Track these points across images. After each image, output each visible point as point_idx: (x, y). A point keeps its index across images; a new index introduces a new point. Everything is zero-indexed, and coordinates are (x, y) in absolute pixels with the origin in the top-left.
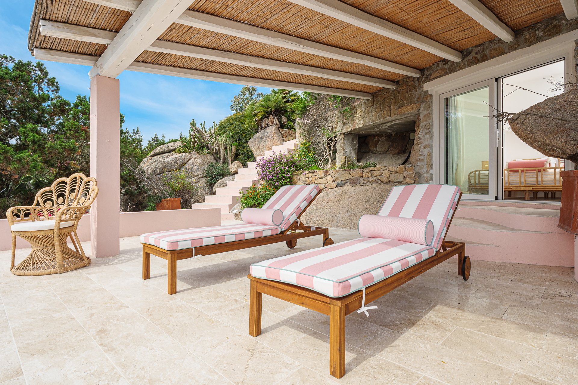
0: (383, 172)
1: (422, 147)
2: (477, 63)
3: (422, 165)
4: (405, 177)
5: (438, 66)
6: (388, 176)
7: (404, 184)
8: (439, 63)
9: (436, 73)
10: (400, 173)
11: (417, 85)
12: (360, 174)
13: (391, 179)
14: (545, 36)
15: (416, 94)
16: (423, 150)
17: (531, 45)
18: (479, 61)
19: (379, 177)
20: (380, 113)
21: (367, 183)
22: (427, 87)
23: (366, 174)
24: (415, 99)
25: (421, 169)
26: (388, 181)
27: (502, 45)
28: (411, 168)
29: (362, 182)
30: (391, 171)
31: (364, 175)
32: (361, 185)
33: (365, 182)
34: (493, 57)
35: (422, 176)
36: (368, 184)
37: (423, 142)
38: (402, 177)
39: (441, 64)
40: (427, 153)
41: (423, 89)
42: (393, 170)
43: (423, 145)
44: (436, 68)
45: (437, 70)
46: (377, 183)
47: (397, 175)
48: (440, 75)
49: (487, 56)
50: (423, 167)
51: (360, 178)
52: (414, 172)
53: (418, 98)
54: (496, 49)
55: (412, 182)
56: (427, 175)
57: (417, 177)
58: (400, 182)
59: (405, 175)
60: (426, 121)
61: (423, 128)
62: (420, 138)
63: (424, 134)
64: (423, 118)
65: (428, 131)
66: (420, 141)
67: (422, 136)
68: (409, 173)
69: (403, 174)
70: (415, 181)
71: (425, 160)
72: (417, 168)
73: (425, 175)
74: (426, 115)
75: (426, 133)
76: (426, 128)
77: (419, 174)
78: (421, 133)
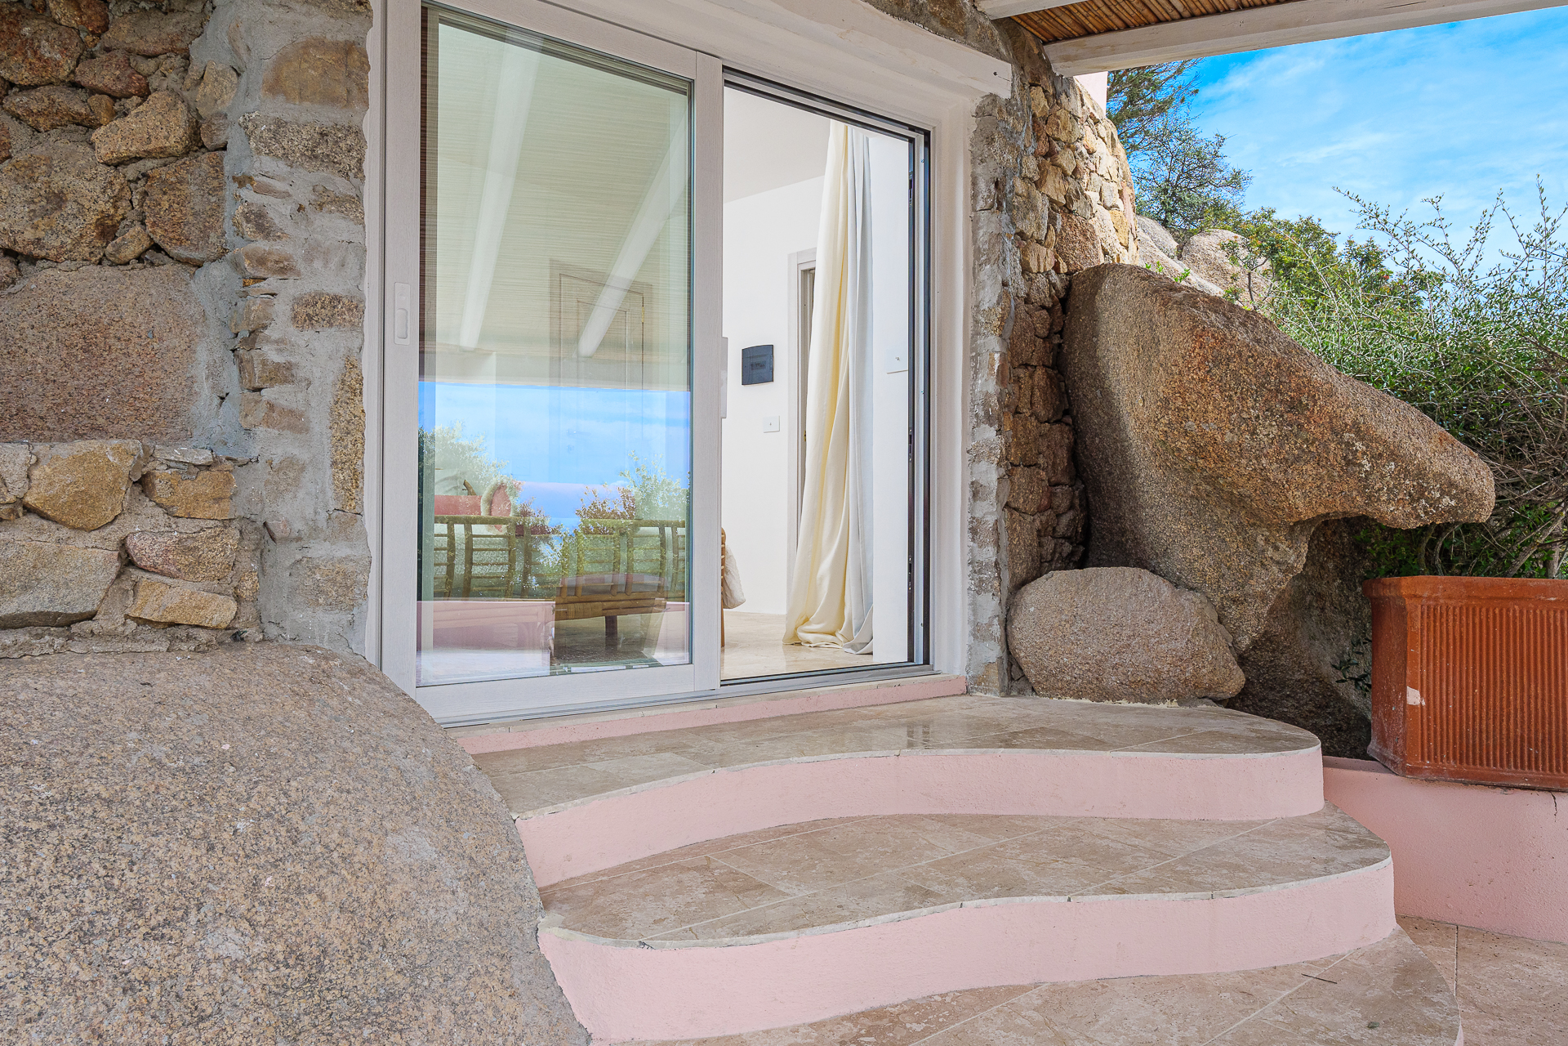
1: (282, 309)
3: (290, 463)
4: (128, 561)
7: (106, 635)
10: (72, 515)
16: (303, 338)
25: (279, 493)
28: (203, 485)
35: (285, 555)
37: (301, 266)
38: (92, 555)
40: (337, 365)
43: (289, 289)
47: (28, 538)
50: (297, 481)
52: (226, 523)
55: (222, 611)
56: (342, 550)
57: (248, 563)
58: (65, 622)
59: (144, 547)
60: (331, 99)
61: (299, 142)
62: (260, 222)
63: (303, 195)
64: (283, 59)
65: (341, 186)
66: (262, 245)
67: (287, 208)
68: (187, 526)
69: (114, 534)
70: (238, 599)
71: (319, 422)
72: (253, 484)
73: (320, 550)
74: (320, 44)
75: (324, 201)
76: (330, 161)
77: (265, 536)
78: (279, 185)
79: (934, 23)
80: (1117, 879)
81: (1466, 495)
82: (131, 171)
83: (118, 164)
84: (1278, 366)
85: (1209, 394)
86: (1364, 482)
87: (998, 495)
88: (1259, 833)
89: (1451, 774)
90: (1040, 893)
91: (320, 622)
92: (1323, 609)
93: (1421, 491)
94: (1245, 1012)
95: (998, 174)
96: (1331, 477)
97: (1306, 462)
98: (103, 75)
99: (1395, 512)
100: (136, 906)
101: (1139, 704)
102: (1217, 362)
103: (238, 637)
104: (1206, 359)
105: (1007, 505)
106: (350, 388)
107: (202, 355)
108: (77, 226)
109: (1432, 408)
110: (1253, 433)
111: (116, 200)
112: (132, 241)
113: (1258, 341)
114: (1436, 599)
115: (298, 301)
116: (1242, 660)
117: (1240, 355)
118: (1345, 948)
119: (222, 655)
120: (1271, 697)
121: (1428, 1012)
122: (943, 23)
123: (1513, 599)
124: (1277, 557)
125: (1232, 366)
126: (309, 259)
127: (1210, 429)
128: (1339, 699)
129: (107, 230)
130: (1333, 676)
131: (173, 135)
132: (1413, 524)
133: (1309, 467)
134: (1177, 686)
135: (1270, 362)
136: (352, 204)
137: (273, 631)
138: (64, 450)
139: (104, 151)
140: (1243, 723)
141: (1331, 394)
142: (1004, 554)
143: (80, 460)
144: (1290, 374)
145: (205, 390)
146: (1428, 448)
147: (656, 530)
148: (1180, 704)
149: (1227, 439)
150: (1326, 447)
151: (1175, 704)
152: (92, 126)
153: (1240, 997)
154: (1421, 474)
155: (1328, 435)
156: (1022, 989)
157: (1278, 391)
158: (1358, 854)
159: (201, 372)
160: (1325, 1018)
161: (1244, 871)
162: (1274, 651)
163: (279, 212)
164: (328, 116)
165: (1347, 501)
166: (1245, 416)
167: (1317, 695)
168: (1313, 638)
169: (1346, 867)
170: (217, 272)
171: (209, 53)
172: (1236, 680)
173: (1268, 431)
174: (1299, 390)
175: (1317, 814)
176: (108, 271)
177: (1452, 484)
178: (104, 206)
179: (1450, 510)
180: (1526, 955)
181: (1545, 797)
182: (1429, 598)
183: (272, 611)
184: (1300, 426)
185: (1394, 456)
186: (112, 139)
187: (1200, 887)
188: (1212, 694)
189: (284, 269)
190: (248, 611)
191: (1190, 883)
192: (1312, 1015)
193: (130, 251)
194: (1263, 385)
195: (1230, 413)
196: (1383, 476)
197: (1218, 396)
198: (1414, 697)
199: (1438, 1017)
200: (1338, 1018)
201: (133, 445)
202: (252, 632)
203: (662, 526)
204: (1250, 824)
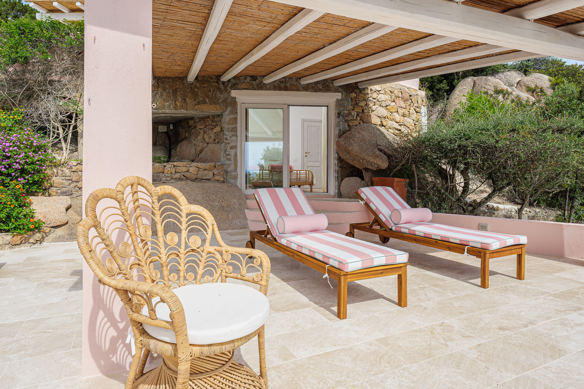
0: (190, 168)
1: (229, 148)
2: (280, 90)
3: (229, 164)
4: (214, 174)
5: (245, 78)
6: (195, 173)
7: (212, 181)
8: (247, 77)
9: (244, 85)
10: (209, 170)
11: (223, 88)
12: (161, 170)
13: (199, 176)
14: (323, 90)
15: (222, 96)
16: (230, 151)
17: (316, 92)
18: (282, 89)
19: (185, 174)
20: (170, 102)
21: (170, 180)
22: (234, 93)
23: (169, 169)
24: (220, 101)
25: (228, 167)
26: (195, 178)
27: (298, 84)
28: (220, 167)
29: (164, 179)
30: (199, 168)
31: (166, 171)
32: (164, 183)
33: (169, 179)
34: (292, 90)
35: (229, 174)
36: (172, 181)
37: (230, 143)
38: (211, 174)
39: (249, 79)
40: (234, 153)
41: (230, 94)
42: (202, 167)
43: (229, 145)
44: (243, 80)
45: (244, 83)
46: (183, 180)
47: (206, 172)
48: (248, 88)
49: (288, 88)
50: (230, 166)
51: (161, 175)
52: (223, 170)
53: (223, 101)
54: (294, 85)
55: (222, 179)
56: (235, 173)
57: (225, 175)
58: (209, 180)
59: (215, 173)
60: (233, 124)
61: (230, 130)
62: (226, 139)
63: (231, 135)
64: (229, 121)
65: (234, 133)
66: (227, 141)
67: (229, 137)
68: (219, 171)
69: (213, 171)
70: (224, 178)
71: (232, 160)
72: (225, 167)
73: (233, 173)
74: (232, 118)
75: (233, 135)
76: (233, 131)
77: (227, 172)
78: (228, 135)
79: (323, 91)
82: (216, 134)
83: (215, 133)
87: (337, 165)
91: (233, 181)
95: (339, 112)
96: (359, 163)
98: (214, 124)
99: (370, 168)
100: (210, 200)
101: (354, 199)
103: (224, 182)
105: (341, 167)
106: (236, 155)
107: (222, 153)
108: (212, 140)
111: (215, 137)
112: (216, 141)
115: (230, 147)
119: (222, 184)
122: (325, 90)
126: (231, 142)
129: (215, 140)
131: (220, 130)
136: (236, 135)
137: (228, 182)
138: (209, 164)
139: (214, 132)
142: (340, 175)
143: (210, 165)
145: (222, 156)
146: (371, 158)
147: (296, 172)
152: (213, 129)
159: (222, 155)
163: (228, 137)
164: (233, 126)
170: (223, 144)
171: (223, 121)
176: (215, 144)
178: (214, 138)
183: (228, 180)
186: (215, 131)
189: (229, 143)
190: (225, 179)
193: (216, 142)
201: (214, 163)
202: (225, 182)
203: (297, 171)
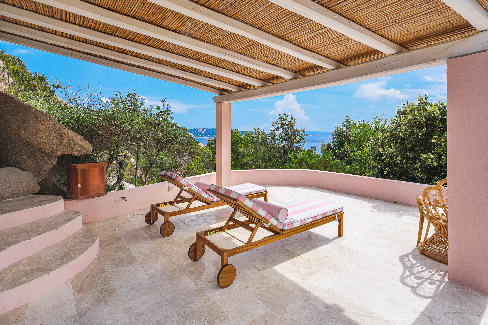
80: (36, 233)
81: (88, 150)
84: (59, 129)
85: (44, 133)
86: (72, 150)
88: (56, 217)
89: (85, 197)
90: (22, 241)
92: (55, 170)
93: (81, 150)
94: (67, 245)
96: (66, 148)
97: (62, 146)
99: (76, 153)
101: (14, 199)
102: (46, 127)
104: (44, 127)
109: (78, 132)
110: (52, 141)
113: (54, 123)
114: (83, 168)
116: (39, 184)
117: (51, 126)
118: (76, 231)
120: (44, 190)
121: (93, 234)
123: (95, 166)
124: (50, 162)
125: (49, 128)
127: (43, 140)
128: (58, 188)
130: (58, 184)
132: (79, 155)
133: (62, 147)
134: (24, 193)
135: (57, 128)
140: (43, 198)
141: (68, 134)
144: (61, 130)
146: (83, 142)
148: (24, 196)
149: (46, 142)
150: (66, 144)
151: (23, 197)
153: (64, 244)
154: (82, 147)
155: (67, 141)
156: (22, 260)
157: (58, 133)
158: (76, 215)
160: (79, 241)
161: (59, 224)
162: (45, 181)
165: (68, 151)
166: (51, 138)
167: (54, 188)
168: (53, 177)
169: (76, 217)
172: (38, 188)
173: (55, 140)
174: (62, 133)
175: (64, 211)
177: (86, 148)
179: (85, 153)
180: (97, 223)
181: (99, 197)
182: (82, 168)
184: (62, 140)
185: (78, 144)
187: (53, 229)
188: (32, 193)
191: (51, 229)
192: (77, 241)
194: (55, 132)
195: (48, 137)
196: (75, 148)
197: (46, 134)
198: (79, 186)
199: (94, 234)
200: (81, 240)
204: (53, 216)
